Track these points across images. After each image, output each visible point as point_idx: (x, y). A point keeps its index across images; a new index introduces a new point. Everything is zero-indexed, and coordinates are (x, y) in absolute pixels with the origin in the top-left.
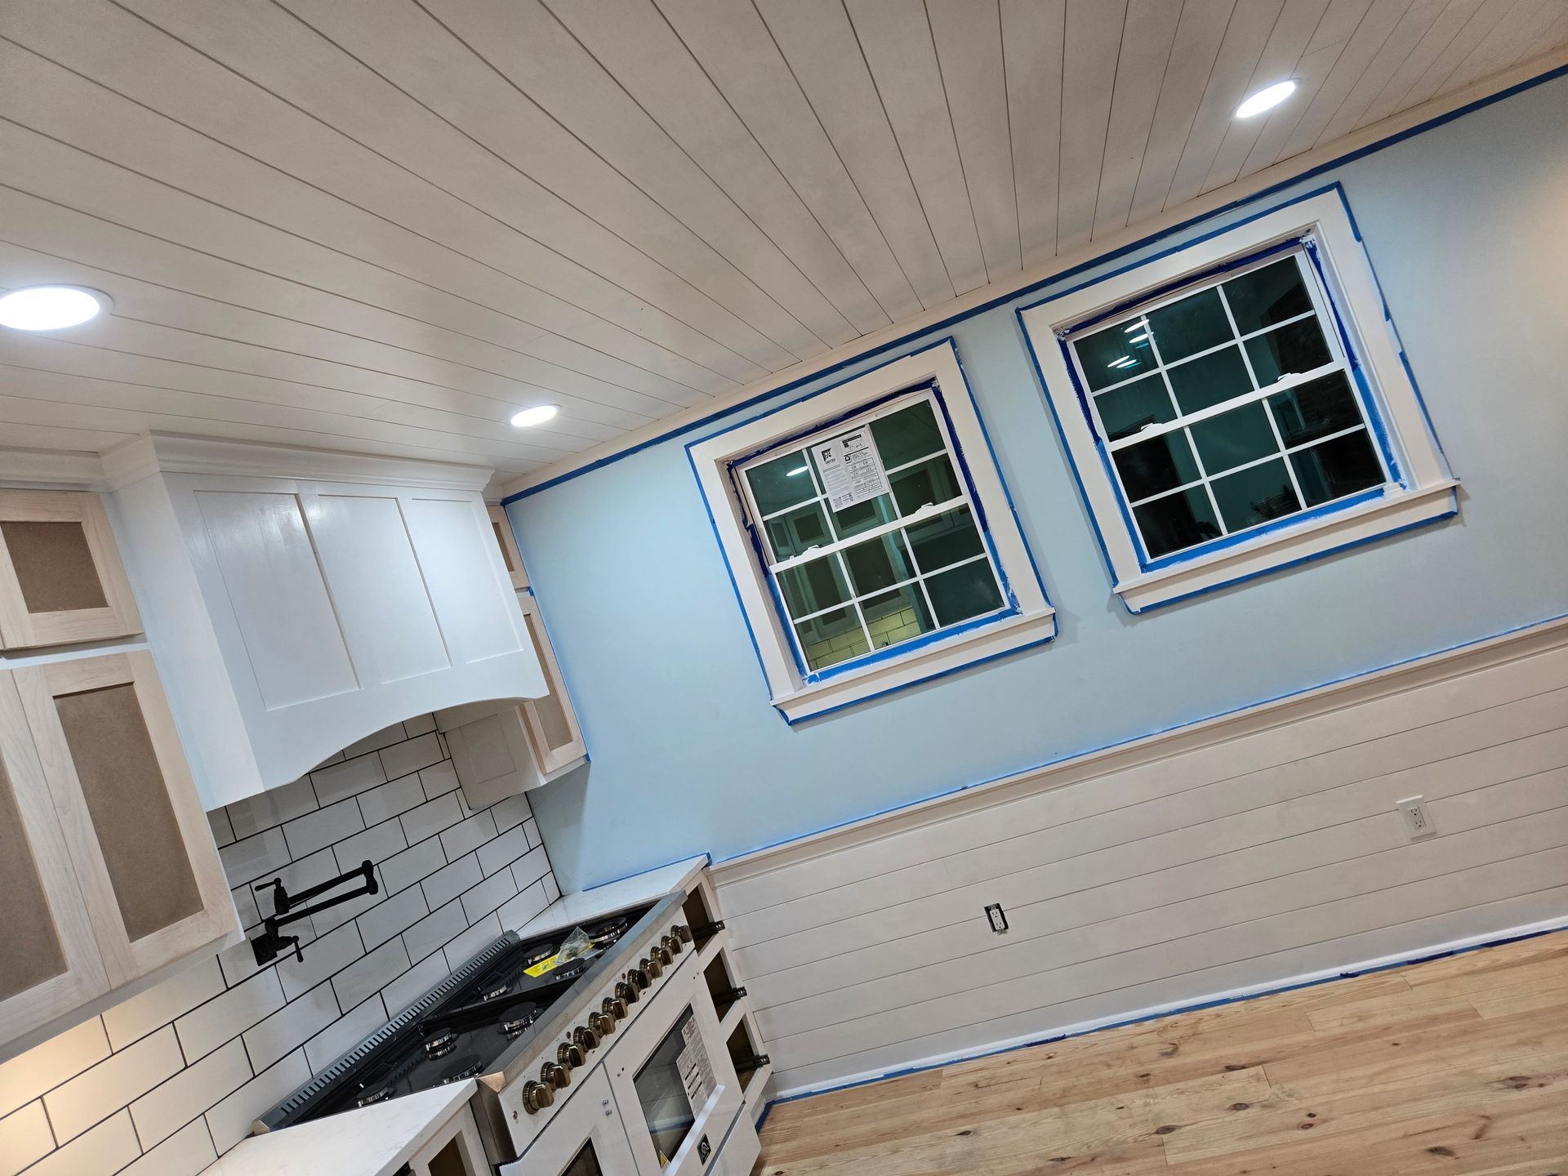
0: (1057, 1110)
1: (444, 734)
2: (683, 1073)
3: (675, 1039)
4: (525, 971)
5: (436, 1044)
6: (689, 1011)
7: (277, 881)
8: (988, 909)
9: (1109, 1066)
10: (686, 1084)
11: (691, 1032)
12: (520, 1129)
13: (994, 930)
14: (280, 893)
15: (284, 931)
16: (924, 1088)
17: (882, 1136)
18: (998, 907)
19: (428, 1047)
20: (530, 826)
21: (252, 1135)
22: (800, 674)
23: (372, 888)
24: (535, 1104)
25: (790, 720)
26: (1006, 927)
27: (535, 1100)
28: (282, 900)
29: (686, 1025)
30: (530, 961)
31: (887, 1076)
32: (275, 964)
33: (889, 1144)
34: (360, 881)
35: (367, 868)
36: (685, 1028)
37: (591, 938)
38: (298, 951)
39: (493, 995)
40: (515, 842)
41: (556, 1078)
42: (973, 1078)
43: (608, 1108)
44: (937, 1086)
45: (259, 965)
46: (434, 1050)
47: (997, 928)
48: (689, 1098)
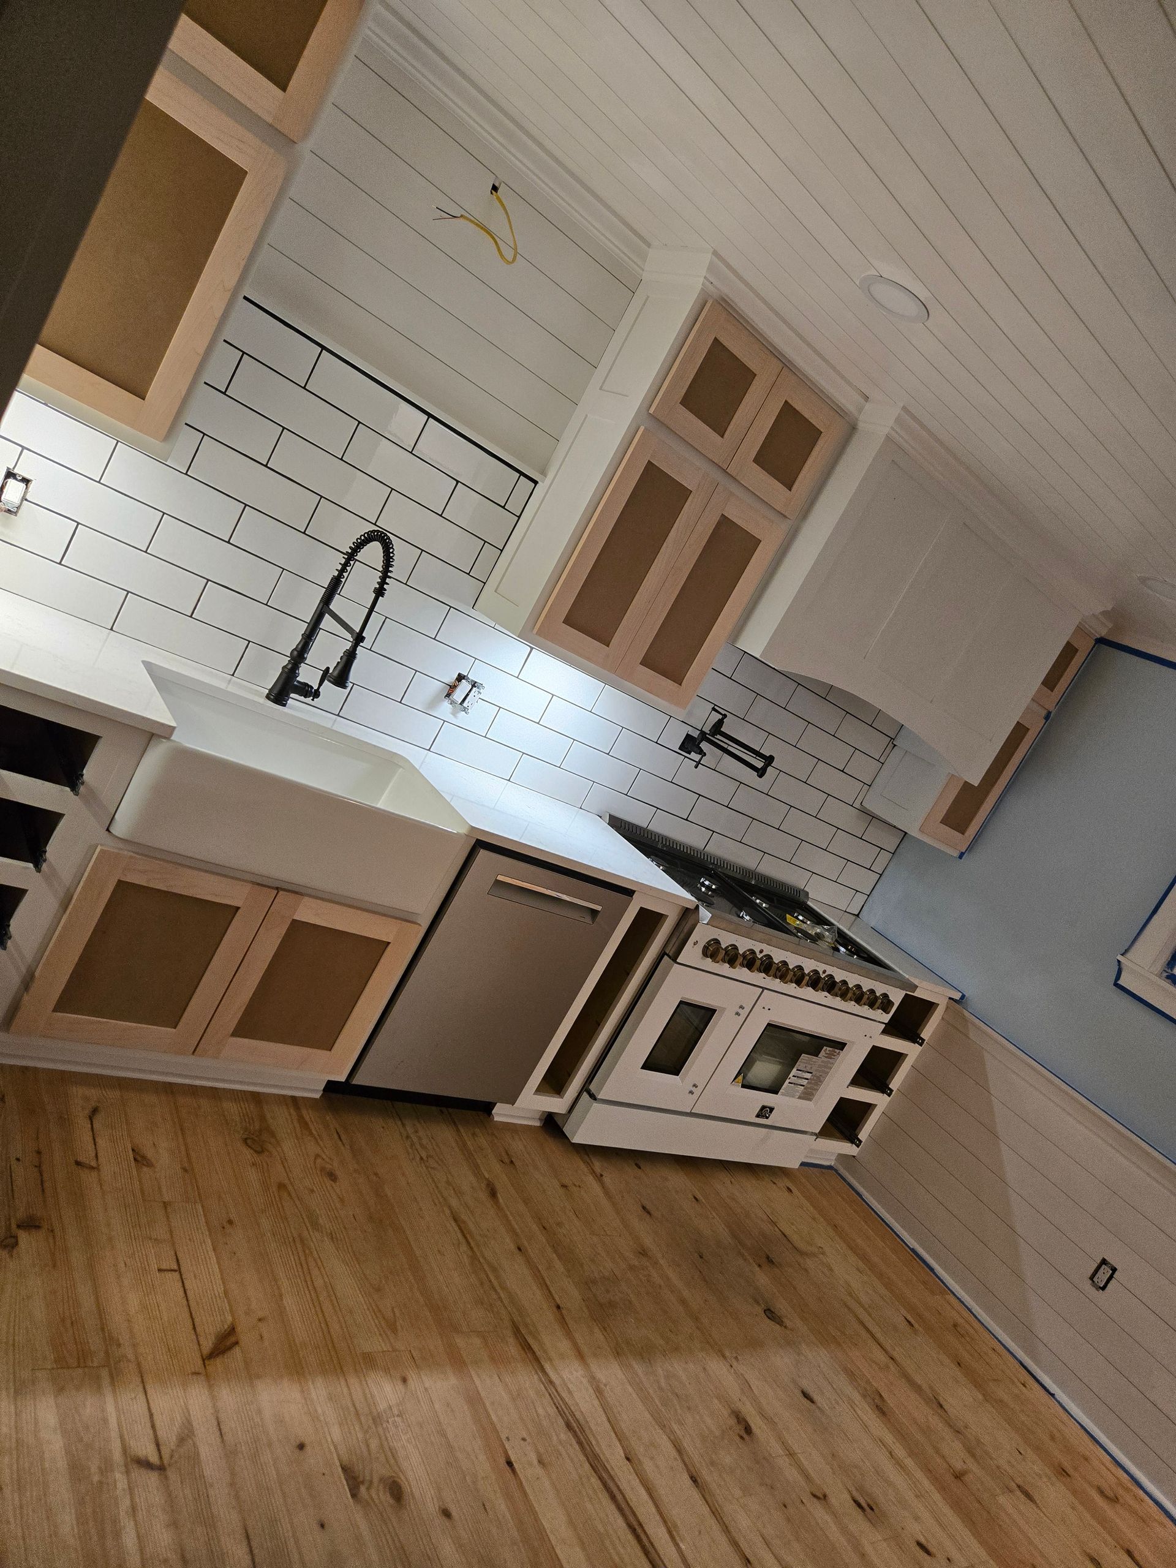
1: (895, 745)
2: (800, 1064)
3: (816, 1044)
4: (787, 915)
6: (841, 1046)
7: (725, 716)
8: (1104, 1262)
9: (1053, 1438)
10: (794, 1072)
11: (830, 1056)
12: (691, 953)
13: (1092, 1278)
14: (720, 723)
15: (704, 745)
16: (924, 1283)
17: (864, 1258)
18: (1114, 1270)
20: (885, 857)
21: (601, 817)
22: (1168, 964)
23: (761, 773)
24: (709, 953)
25: (1119, 982)
26: (1103, 1288)
27: (712, 950)
28: (717, 727)
29: (831, 1049)
30: (796, 915)
31: (913, 1250)
32: (686, 757)
33: (861, 1265)
34: (759, 764)
35: (769, 760)
36: (828, 1049)
37: (836, 941)
38: (698, 763)
39: (758, 901)
40: (866, 855)
41: (732, 957)
42: (960, 1321)
43: (740, 1011)
44: (933, 1293)
45: (680, 748)
47: (1095, 1279)
48: (788, 1081)
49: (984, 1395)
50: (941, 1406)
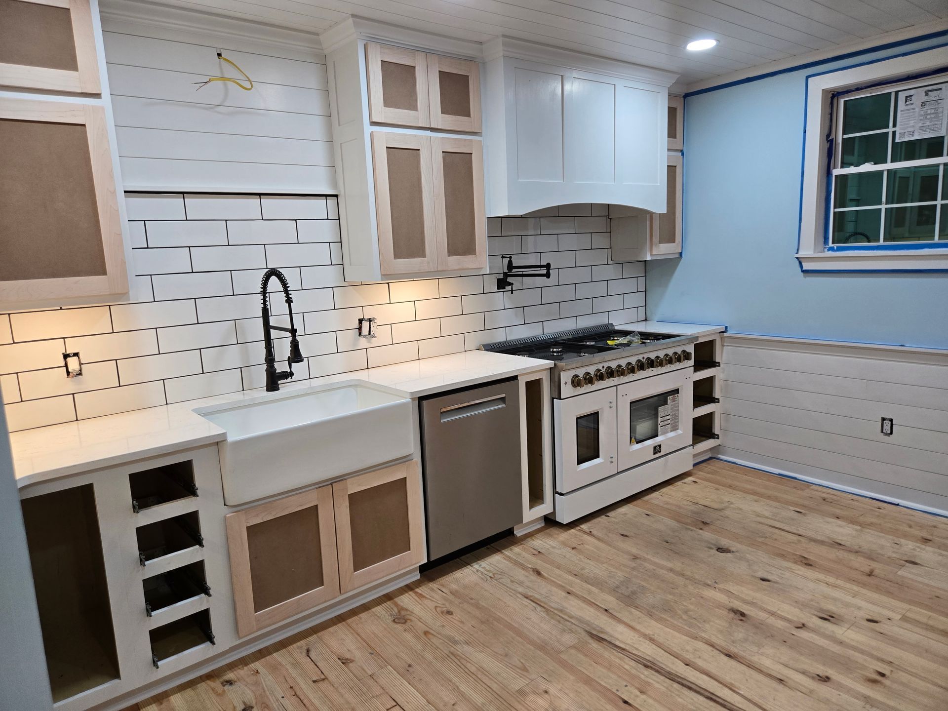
0: (859, 528)
1: (611, 219)
2: (660, 414)
3: (662, 398)
4: (608, 341)
5: (555, 350)
6: (676, 391)
7: (510, 258)
8: (883, 419)
9: (910, 527)
10: (659, 419)
11: (674, 400)
12: (567, 390)
13: (882, 432)
14: (510, 263)
15: (510, 280)
16: (795, 488)
17: (755, 493)
18: (891, 420)
19: (551, 350)
20: (642, 280)
21: (478, 350)
22: (824, 243)
23: (548, 275)
24: (576, 384)
25: (804, 269)
26: (891, 433)
27: (576, 382)
28: (510, 266)
29: (672, 396)
30: (612, 338)
31: (779, 474)
32: (504, 292)
33: (756, 498)
34: (545, 272)
35: (548, 266)
36: (671, 397)
37: (641, 339)
38: (512, 291)
39: (588, 343)
40: (630, 284)
41: (589, 379)
42: (825, 496)
43: (611, 405)
44: (802, 490)
45: (498, 289)
46: (553, 352)
47: (884, 431)
48: (659, 426)
49: (860, 526)
50: (840, 544)
